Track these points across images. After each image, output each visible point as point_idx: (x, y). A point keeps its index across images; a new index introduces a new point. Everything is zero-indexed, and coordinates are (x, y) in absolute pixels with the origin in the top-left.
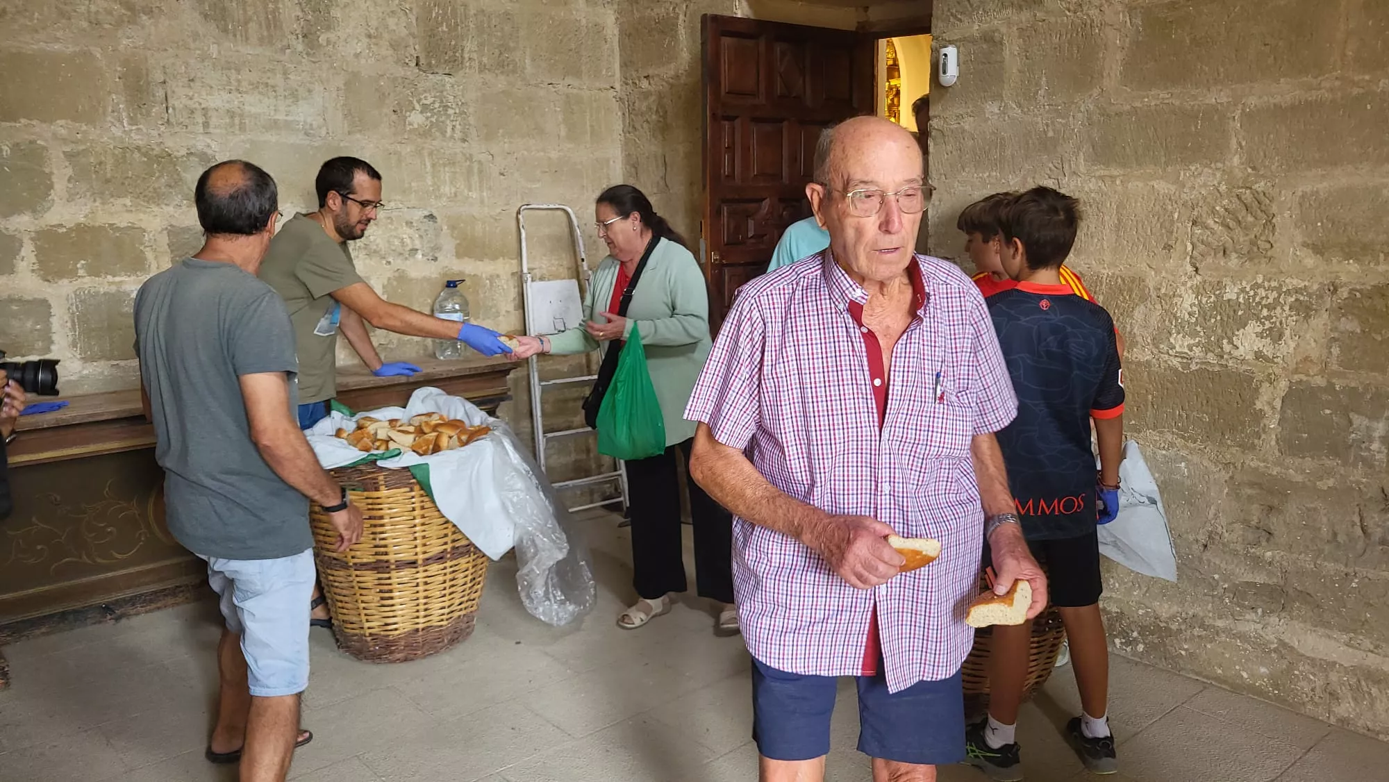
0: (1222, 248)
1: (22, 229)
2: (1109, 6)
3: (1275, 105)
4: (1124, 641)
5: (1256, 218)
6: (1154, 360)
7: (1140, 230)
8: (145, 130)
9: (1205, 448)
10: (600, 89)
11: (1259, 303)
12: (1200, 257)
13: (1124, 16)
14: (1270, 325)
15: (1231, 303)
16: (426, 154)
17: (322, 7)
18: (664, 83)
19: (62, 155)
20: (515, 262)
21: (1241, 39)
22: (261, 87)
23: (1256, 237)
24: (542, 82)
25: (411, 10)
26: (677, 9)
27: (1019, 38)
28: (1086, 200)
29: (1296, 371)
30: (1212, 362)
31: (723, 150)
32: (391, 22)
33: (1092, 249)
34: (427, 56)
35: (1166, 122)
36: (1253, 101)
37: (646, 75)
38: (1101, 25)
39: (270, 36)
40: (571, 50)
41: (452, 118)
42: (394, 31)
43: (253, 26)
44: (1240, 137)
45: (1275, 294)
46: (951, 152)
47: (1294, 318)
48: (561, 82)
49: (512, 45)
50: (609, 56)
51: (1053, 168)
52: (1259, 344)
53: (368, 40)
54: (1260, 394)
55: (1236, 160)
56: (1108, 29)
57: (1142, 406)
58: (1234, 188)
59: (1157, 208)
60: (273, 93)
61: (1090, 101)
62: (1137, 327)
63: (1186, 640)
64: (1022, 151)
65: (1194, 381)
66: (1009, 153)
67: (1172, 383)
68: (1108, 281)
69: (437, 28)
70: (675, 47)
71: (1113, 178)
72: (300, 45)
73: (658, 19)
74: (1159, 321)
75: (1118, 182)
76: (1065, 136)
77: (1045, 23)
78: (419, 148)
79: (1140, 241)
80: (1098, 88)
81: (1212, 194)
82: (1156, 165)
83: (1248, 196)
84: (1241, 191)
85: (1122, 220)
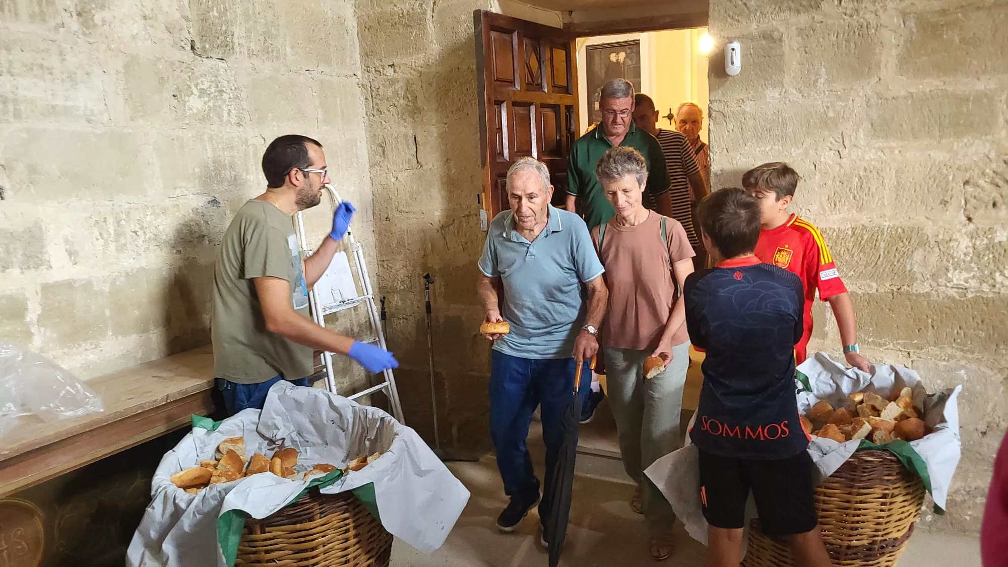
0: (992, 202)
2: (884, 12)
6: (933, 292)
7: (918, 189)
9: (983, 358)
10: (346, 76)
12: (972, 210)
13: (898, 19)
15: (1002, 244)
16: (206, 139)
18: (412, 71)
22: (35, 68)
24: (301, 68)
27: (798, 35)
28: (867, 167)
30: (985, 290)
31: (495, 131)
33: (874, 206)
34: (201, 40)
35: (940, 105)
37: (391, 64)
38: (877, 26)
39: (42, 12)
40: (321, 39)
41: (227, 103)
42: (167, 12)
46: (733, 130)
48: (316, 69)
49: (274, 32)
50: (351, 46)
51: (834, 142)
53: (143, 21)
55: (1003, 133)
56: (883, 30)
57: (923, 328)
58: (1002, 154)
59: (932, 173)
60: (50, 76)
61: (869, 87)
62: (916, 267)
63: (969, 508)
64: (804, 129)
65: (970, 306)
66: (791, 130)
67: (950, 309)
68: (889, 231)
69: (209, 12)
70: (423, 39)
71: (892, 149)
72: (74, 24)
73: (402, 14)
74: (938, 261)
75: (897, 152)
76: (845, 116)
77: (823, 24)
78: (200, 134)
79: (918, 198)
80: (876, 77)
81: (983, 160)
82: (931, 138)
84: (1007, 157)
85: (901, 182)
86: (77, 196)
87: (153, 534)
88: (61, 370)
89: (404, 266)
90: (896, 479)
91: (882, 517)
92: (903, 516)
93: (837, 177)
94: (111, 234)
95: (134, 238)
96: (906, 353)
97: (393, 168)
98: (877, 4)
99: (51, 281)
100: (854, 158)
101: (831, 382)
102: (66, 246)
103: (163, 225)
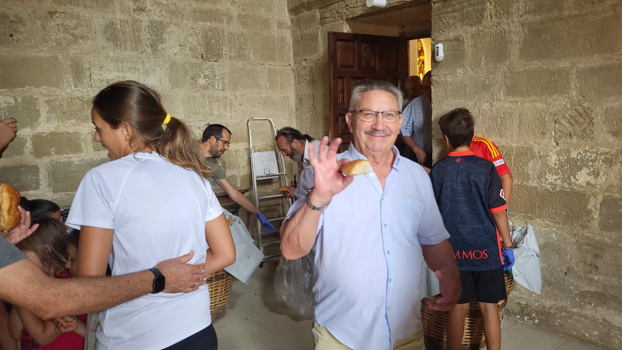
0: (569, 133)
1: (27, 134)
2: (512, 24)
3: (592, 67)
4: (529, 318)
5: (584, 120)
6: (539, 186)
7: (530, 126)
8: (81, 89)
9: (564, 227)
10: (284, 66)
11: (588, 159)
12: (558, 138)
13: (520, 28)
14: (593, 169)
15: (574, 159)
16: (206, 97)
17: (159, 33)
18: (312, 62)
19: (44, 102)
20: (247, 144)
21: (575, 37)
23: (585, 128)
24: (258, 63)
25: (199, 33)
26: (318, 30)
27: (472, 39)
28: (504, 112)
29: (606, 191)
30: (566, 187)
31: (339, 92)
32: (190, 39)
33: (508, 135)
34: (206, 54)
35: (541, 76)
36: (581, 66)
37: (305, 59)
38: (509, 32)
39: (136, 47)
40: (271, 49)
41: (217, 81)
42: (192, 43)
43: (129, 43)
44: (576, 82)
45: (595, 155)
46: (442, 91)
47: (605, 166)
48: (267, 63)
49: (244, 47)
50: (288, 51)
51: (488, 97)
52: (588, 178)
54: (590, 202)
55: (574, 93)
56: (512, 34)
57: (534, 207)
58: (573, 106)
59: (538, 115)
61: (505, 67)
62: (530, 171)
63: (558, 318)
65: (558, 195)
66: (468, 90)
67: (547, 197)
68: (516, 149)
69: (211, 41)
70: (317, 47)
71: (517, 102)
72: (149, 51)
73: (310, 34)
74: (540, 168)
75: (519, 104)
76: (494, 83)
77: (483, 32)
78: (203, 94)
79: (530, 131)
80: (509, 61)
81: (563, 109)
82: (536, 96)
83: (580, 109)
84: (577, 107)
85: (522, 121)
93: (490, 118)
96: (525, 222)
97: (304, 111)
98: (509, 20)
100: (498, 107)
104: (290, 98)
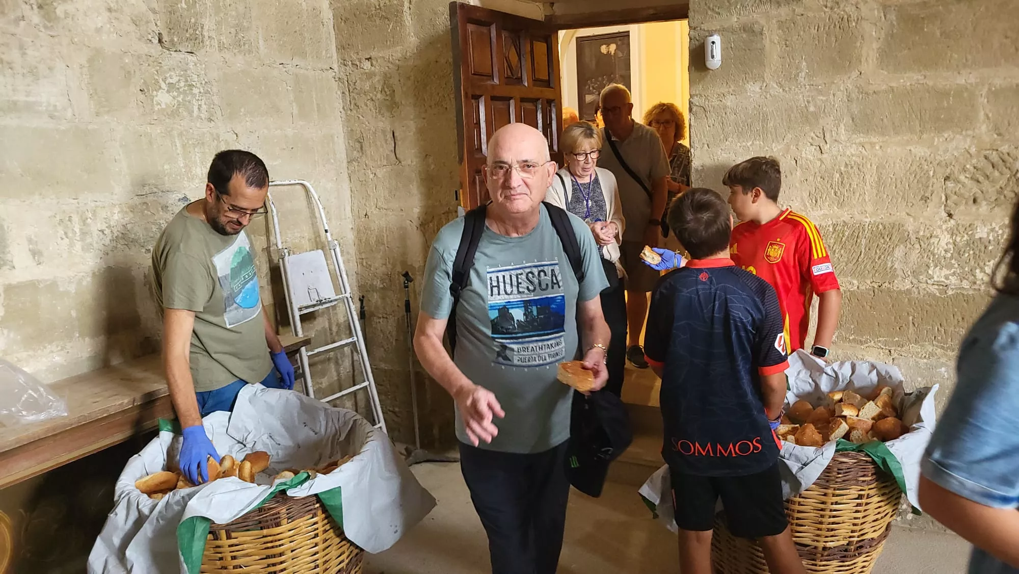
0: (972, 198)
2: (864, 4)
3: (1017, 85)
5: (1001, 174)
6: (914, 289)
7: (899, 186)
10: (322, 70)
12: (953, 206)
13: (879, 12)
15: (982, 240)
16: (176, 135)
18: (390, 65)
21: (986, 33)
23: (1001, 188)
24: (274, 62)
27: (779, 28)
28: (848, 163)
30: (966, 287)
31: (473, 126)
33: (855, 202)
34: (169, 33)
35: (921, 99)
36: (998, 82)
37: (367, 57)
38: (858, 19)
40: (296, 32)
41: (197, 98)
44: (987, 110)
46: (713, 125)
48: (291, 63)
49: (246, 24)
50: (326, 38)
51: (814, 137)
53: (108, 14)
55: (984, 128)
56: (864, 23)
57: (904, 325)
58: (982, 150)
59: (914, 167)
60: (10, 70)
61: (849, 82)
62: (897, 263)
64: (785, 124)
65: (950, 303)
66: (772, 125)
67: (930, 306)
68: (870, 228)
69: (177, 4)
70: (400, 32)
71: (871, 144)
72: (35, 17)
73: (379, 5)
74: (918, 257)
75: (877, 148)
76: (826, 110)
77: (803, 17)
78: (169, 129)
79: (899, 194)
80: (857, 71)
81: (963, 155)
82: (911, 133)
83: (994, 157)
84: (988, 152)
85: (882, 178)
86: (41, 194)
87: (117, 541)
88: (24, 373)
89: (383, 264)
90: (871, 480)
91: (859, 518)
92: (879, 516)
93: (818, 173)
94: (76, 233)
95: (101, 237)
96: (887, 351)
97: (371, 164)
99: (14, 282)
100: (836, 153)
101: (810, 381)
102: (29, 245)
103: (132, 223)
104: (336, 138)
